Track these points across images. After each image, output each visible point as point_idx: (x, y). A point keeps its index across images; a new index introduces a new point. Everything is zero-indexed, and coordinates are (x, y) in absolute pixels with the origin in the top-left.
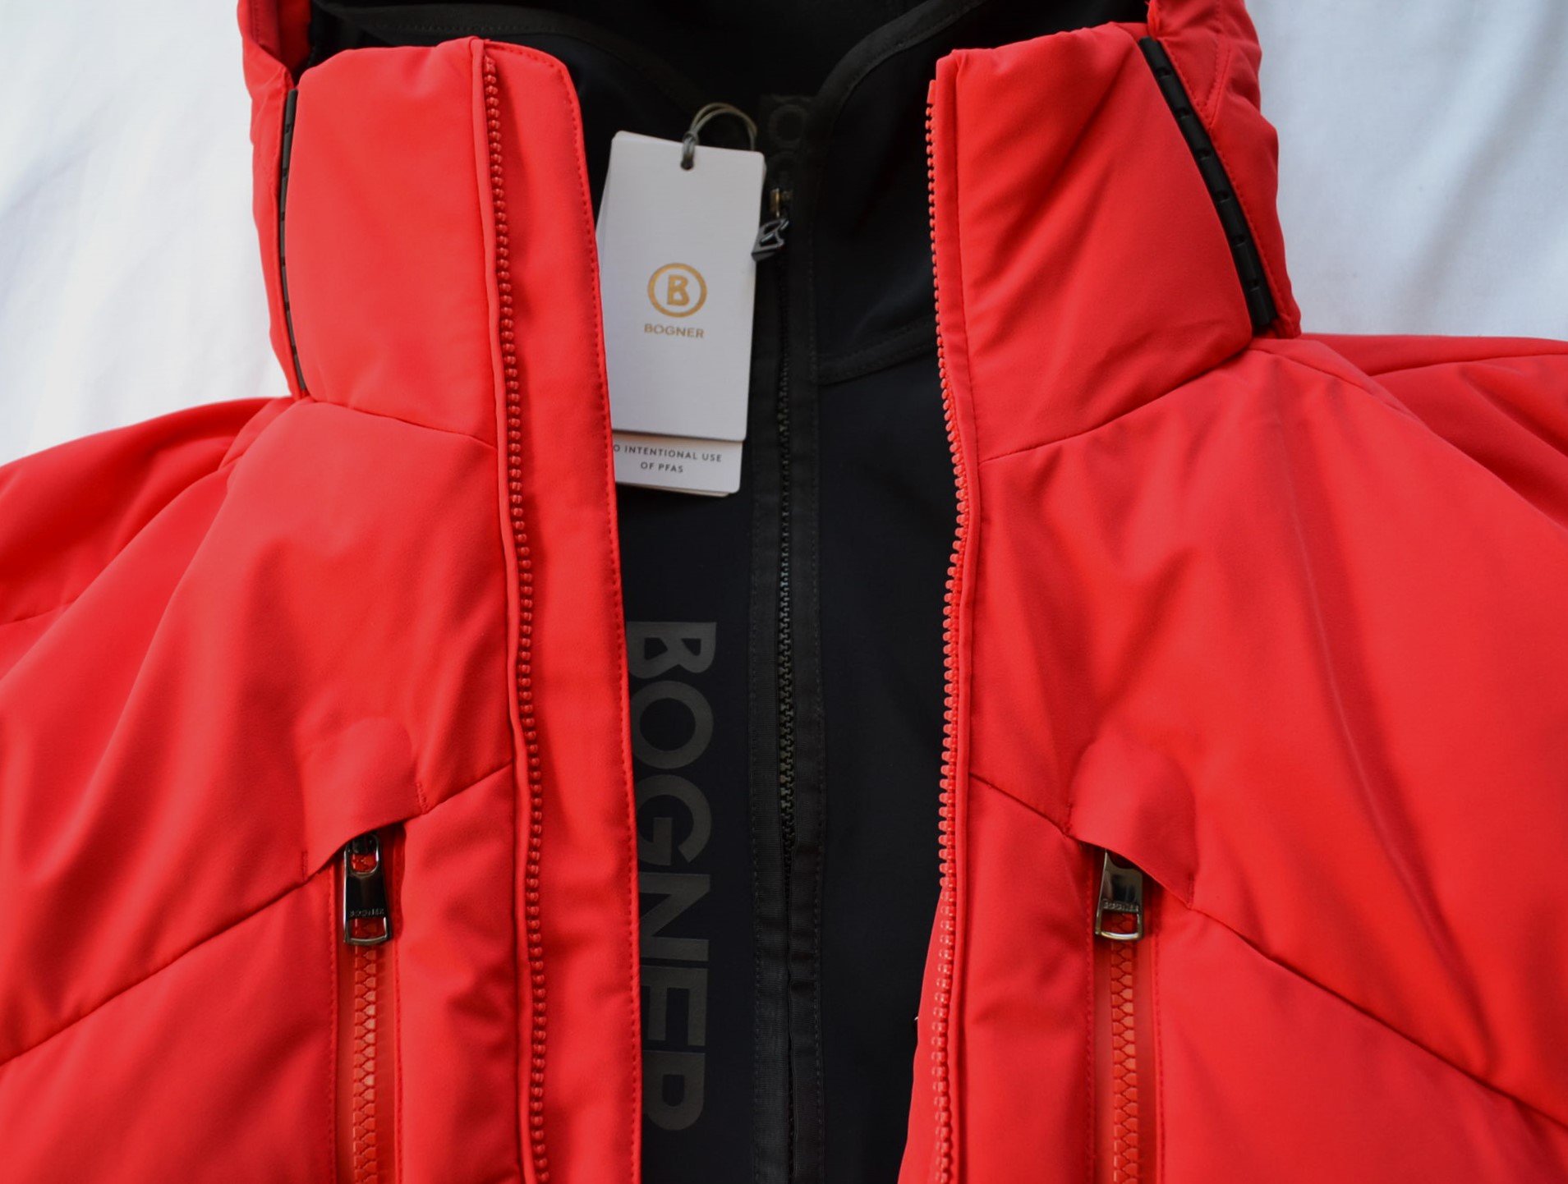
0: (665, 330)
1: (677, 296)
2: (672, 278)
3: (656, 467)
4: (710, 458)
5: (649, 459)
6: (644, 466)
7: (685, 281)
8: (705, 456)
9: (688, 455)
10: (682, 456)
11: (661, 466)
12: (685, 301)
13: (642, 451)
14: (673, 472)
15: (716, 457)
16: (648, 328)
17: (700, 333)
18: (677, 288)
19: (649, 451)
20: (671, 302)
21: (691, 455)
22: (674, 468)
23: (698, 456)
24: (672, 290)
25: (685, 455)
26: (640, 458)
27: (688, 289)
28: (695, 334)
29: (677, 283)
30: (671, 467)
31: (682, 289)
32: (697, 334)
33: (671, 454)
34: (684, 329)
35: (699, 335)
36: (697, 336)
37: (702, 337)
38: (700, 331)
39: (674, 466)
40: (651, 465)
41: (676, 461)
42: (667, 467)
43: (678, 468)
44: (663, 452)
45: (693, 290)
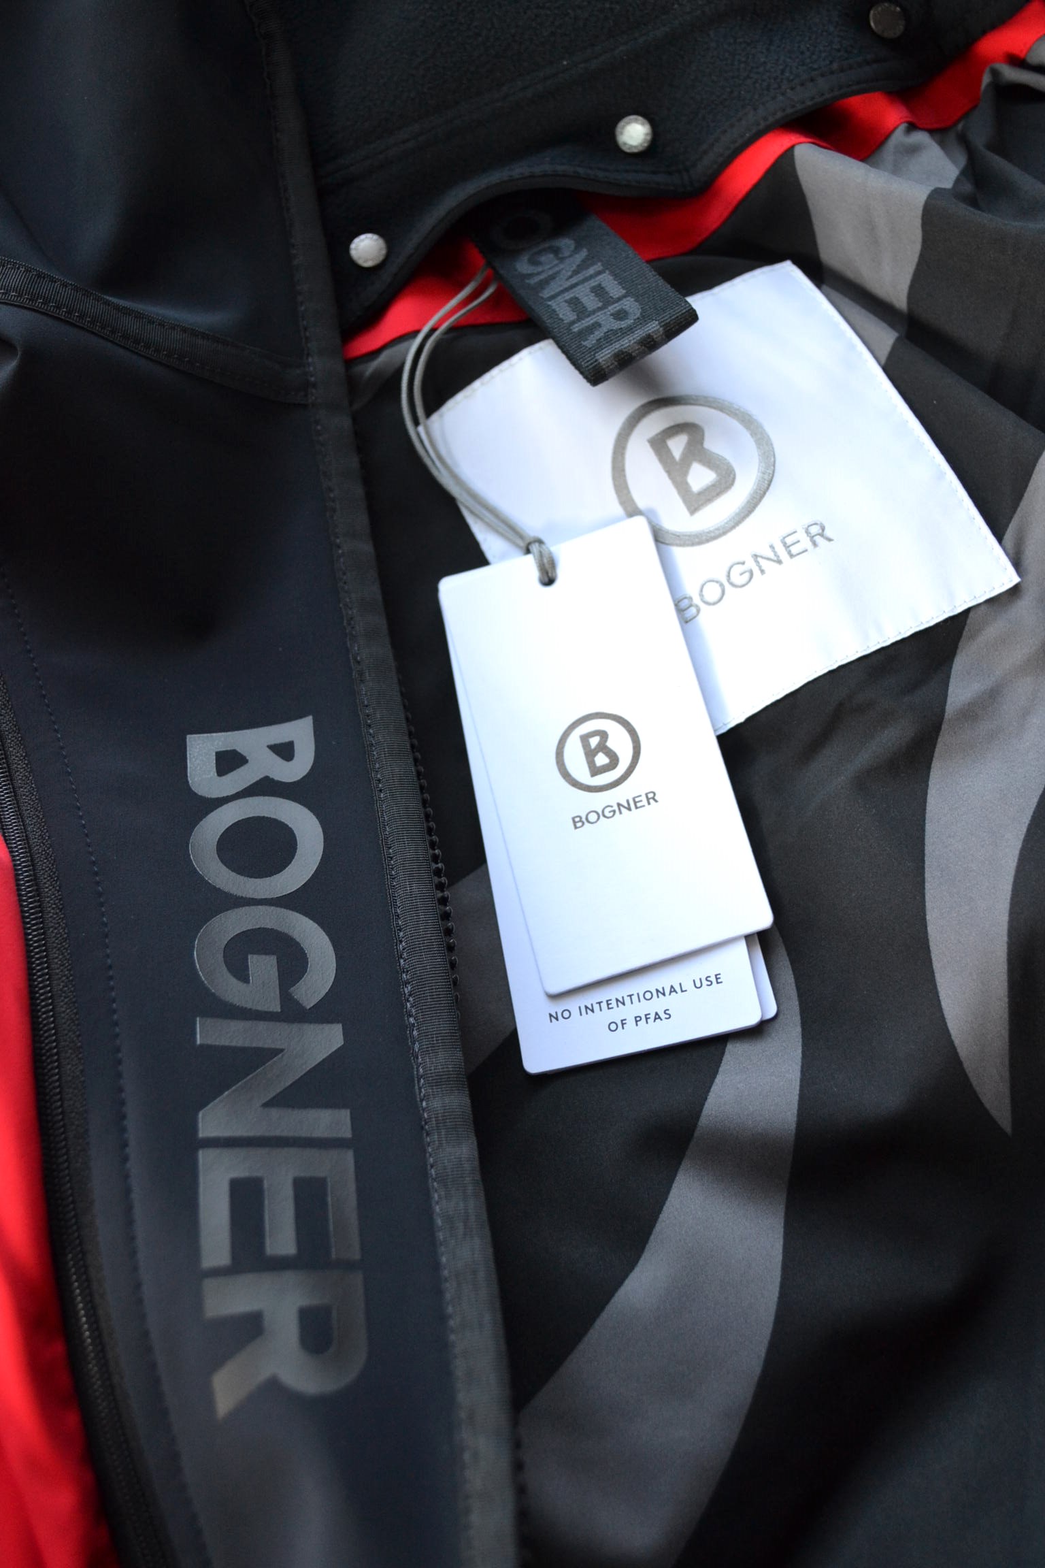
0: (601, 815)
1: (601, 759)
2: (585, 739)
3: (631, 1022)
4: (704, 982)
5: (617, 1014)
6: (613, 1027)
7: (603, 735)
8: (698, 984)
9: (673, 990)
10: (664, 994)
11: (637, 1020)
12: (614, 761)
13: (604, 1005)
14: (658, 1021)
15: (713, 979)
16: (578, 822)
17: (651, 798)
18: (596, 747)
19: (614, 1003)
20: (595, 771)
21: (678, 988)
22: (657, 1017)
23: (688, 985)
24: (590, 754)
25: (667, 992)
26: (605, 1016)
27: (610, 744)
28: (645, 802)
29: (594, 741)
30: (652, 1016)
31: (603, 748)
32: (648, 799)
33: (647, 996)
34: (628, 801)
35: (651, 801)
36: (649, 804)
37: (656, 801)
38: (651, 795)
39: (657, 1014)
40: (623, 1024)
41: (658, 1005)
42: (647, 1019)
43: (663, 1016)
44: (635, 998)
45: (620, 742)
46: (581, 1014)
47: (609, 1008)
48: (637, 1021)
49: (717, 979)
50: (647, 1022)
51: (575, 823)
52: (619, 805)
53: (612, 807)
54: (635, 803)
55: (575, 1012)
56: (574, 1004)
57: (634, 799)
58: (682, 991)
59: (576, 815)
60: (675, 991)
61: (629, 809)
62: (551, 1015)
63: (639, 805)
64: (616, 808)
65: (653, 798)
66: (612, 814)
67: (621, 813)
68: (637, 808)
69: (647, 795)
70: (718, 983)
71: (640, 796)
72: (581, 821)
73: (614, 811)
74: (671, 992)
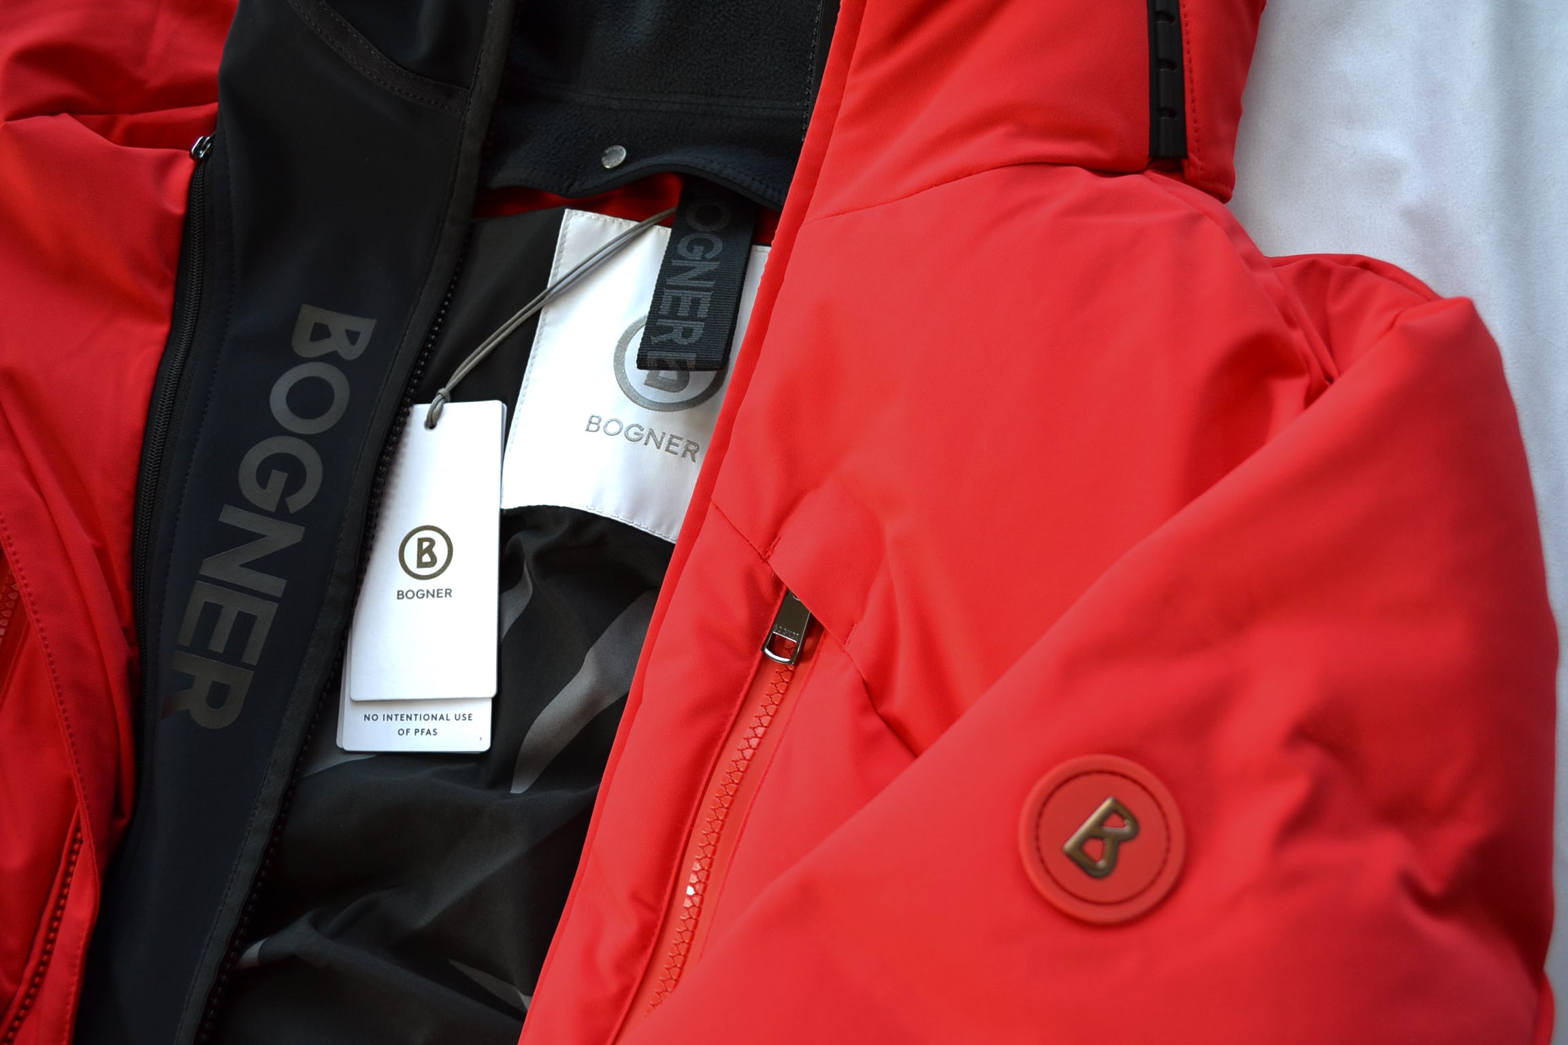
0: (415, 594)
1: (426, 558)
2: (421, 541)
3: (412, 732)
4: (462, 717)
5: (405, 724)
6: (401, 732)
7: (432, 542)
8: (457, 718)
9: (442, 717)
10: (436, 719)
11: (416, 731)
12: (433, 561)
13: (399, 717)
14: (428, 735)
15: (467, 716)
16: (401, 595)
17: (448, 593)
18: (426, 549)
19: (405, 718)
20: (421, 564)
21: (445, 717)
22: (429, 732)
23: (451, 717)
24: (421, 553)
25: (438, 718)
26: (398, 724)
27: (435, 550)
28: (444, 595)
29: (426, 545)
30: (426, 731)
31: (429, 550)
32: (446, 593)
33: (426, 718)
34: (434, 591)
35: (448, 595)
36: (446, 596)
37: (450, 596)
38: (448, 591)
39: (429, 730)
40: (407, 732)
41: (430, 725)
42: (422, 732)
43: (432, 732)
44: (418, 717)
45: (440, 550)
46: (384, 720)
47: (401, 720)
48: (416, 732)
49: (469, 717)
50: (422, 734)
51: (398, 595)
52: (428, 591)
53: (423, 591)
54: (438, 593)
55: (381, 717)
56: (381, 712)
57: (438, 590)
58: (447, 720)
59: (400, 590)
60: (443, 719)
61: (433, 596)
62: (365, 716)
63: (440, 595)
64: (425, 593)
65: (449, 594)
66: (422, 596)
67: (427, 597)
68: (438, 597)
69: (446, 590)
70: (469, 719)
71: (442, 590)
72: (402, 594)
73: (424, 595)
74: (440, 718)
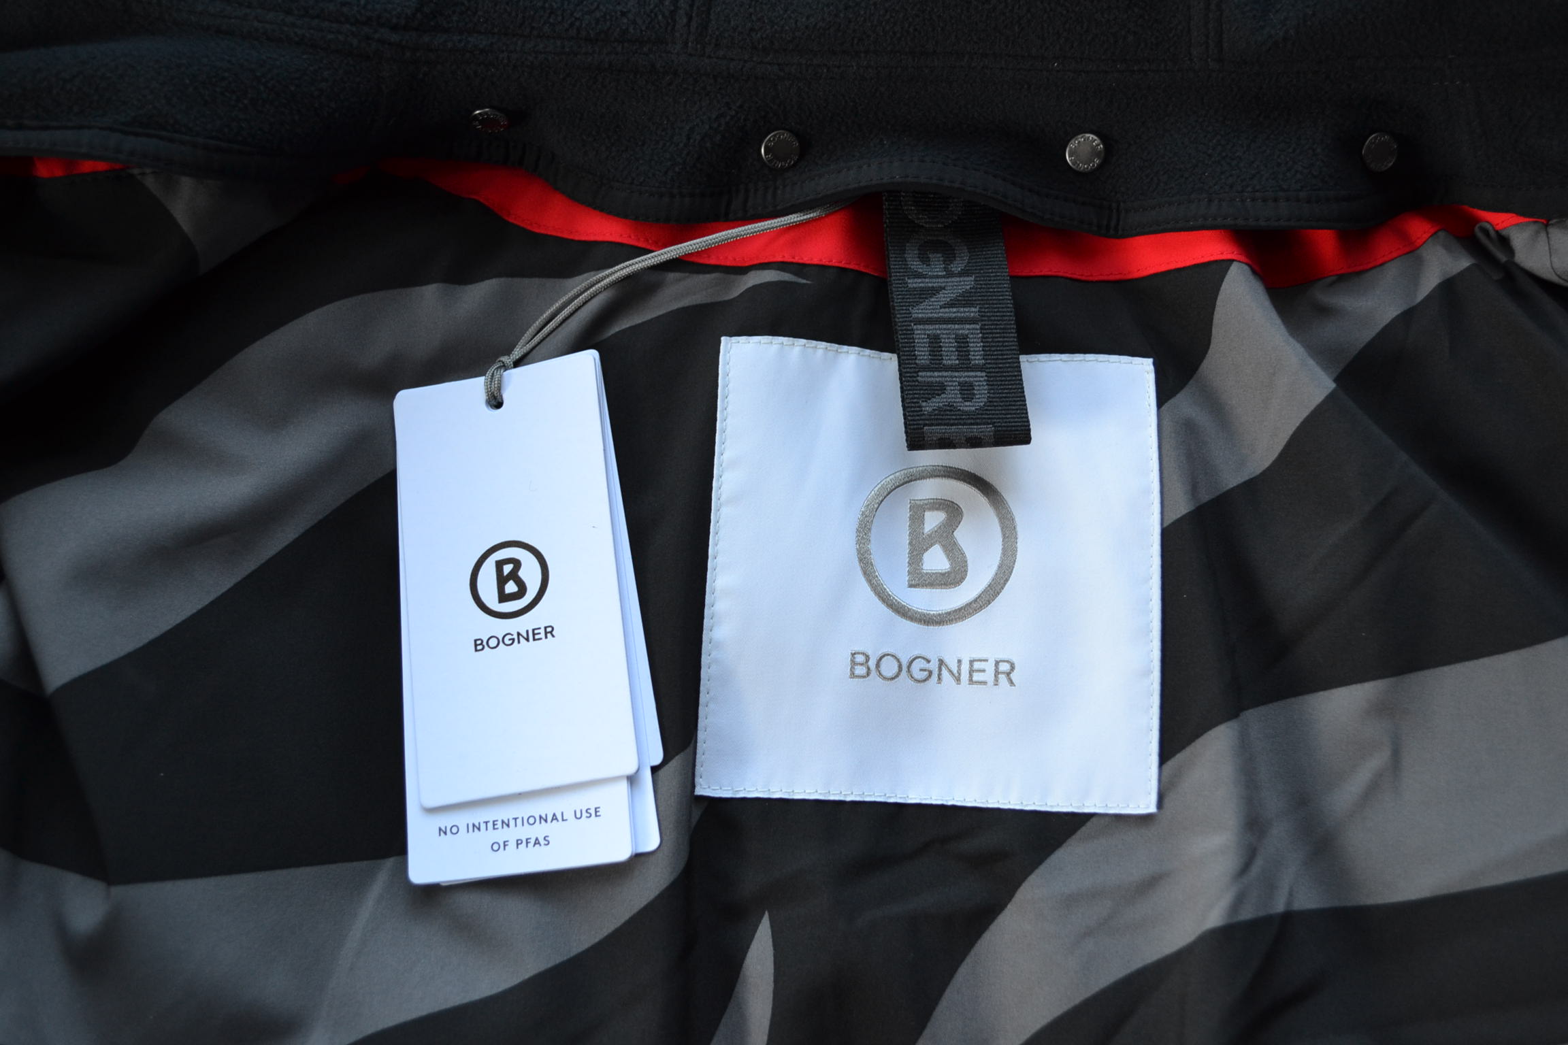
0: (500, 641)
1: (511, 587)
2: (500, 565)
3: (512, 844)
4: (585, 815)
5: (501, 835)
6: (496, 847)
7: (517, 564)
8: (578, 816)
9: (554, 818)
10: (546, 821)
11: (519, 843)
12: (522, 590)
13: (490, 825)
14: (536, 846)
15: (592, 812)
16: (479, 645)
17: (549, 631)
18: (508, 575)
19: (499, 824)
20: (503, 597)
22: (537, 842)
23: (569, 815)
24: (502, 581)
25: (549, 819)
26: (490, 836)
27: (522, 574)
28: (542, 635)
29: (507, 569)
30: (533, 841)
32: (546, 633)
33: (531, 821)
34: (527, 632)
35: (549, 635)
36: (546, 637)
37: (553, 636)
38: (549, 630)
39: (537, 839)
40: (505, 846)
41: (539, 831)
42: (527, 843)
43: (542, 842)
44: (519, 821)
45: (530, 573)
46: (468, 831)
47: (494, 829)
48: (518, 845)
49: (596, 812)
50: (527, 846)
51: (476, 645)
52: (519, 634)
53: (512, 635)
54: (534, 634)
55: (463, 829)
56: (462, 819)
57: (533, 630)
58: (563, 820)
59: (478, 638)
60: (556, 819)
61: (527, 640)
62: (440, 829)
63: (537, 637)
64: (515, 637)
66: (511, 642)
67: (519, 642)
68: (534, 639)
69: (546, 628)
70: (596, 816)
71: (539, 628)
72: (481, 644)
73: (513, 640)
74: (553, 820)
